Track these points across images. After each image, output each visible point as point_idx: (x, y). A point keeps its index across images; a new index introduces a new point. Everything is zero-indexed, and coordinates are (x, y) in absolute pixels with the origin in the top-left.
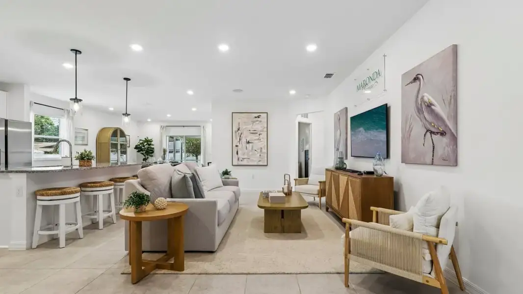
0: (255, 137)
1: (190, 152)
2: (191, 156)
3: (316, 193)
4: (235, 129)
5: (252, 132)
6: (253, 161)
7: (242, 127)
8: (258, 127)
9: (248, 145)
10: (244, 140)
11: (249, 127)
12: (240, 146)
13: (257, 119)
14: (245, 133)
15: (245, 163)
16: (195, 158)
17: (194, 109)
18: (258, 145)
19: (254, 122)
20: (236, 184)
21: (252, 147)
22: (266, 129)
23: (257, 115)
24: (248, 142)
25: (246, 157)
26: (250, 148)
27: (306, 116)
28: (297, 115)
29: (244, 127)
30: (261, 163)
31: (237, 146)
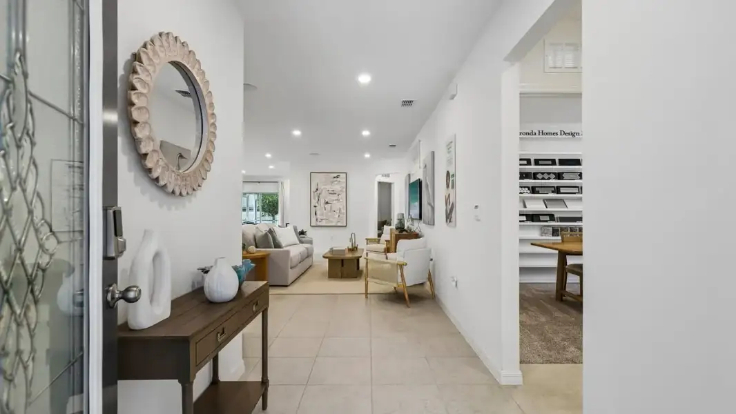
0: (335, 197)
1: (265, 211)
2: (267, 215)
3: (383, 251)
4: (314, 189)
5: (330, 192)
6: (332, 222)
7: (321, 187)
8: (337, 187)
9: (326, 206)
10: (322, 201)
11: (329, 187)
12: (318, 207)
13: (335, 179)
14: (324, 194)
15: (324, 223)
16: (271, 218)
17: (271, 167)
18: (337, 206)
19: (332, 182)
20: (311, 242)
21: (331, 207)
22: (345, 190)
23: (335, 175)
24: (327, 203)
25: (324, 217)
26: (329, 209)
27: (388, 176)
28: (376, 175)
29: (322, 187)
30: (339, 224)
31: (315, 206)
